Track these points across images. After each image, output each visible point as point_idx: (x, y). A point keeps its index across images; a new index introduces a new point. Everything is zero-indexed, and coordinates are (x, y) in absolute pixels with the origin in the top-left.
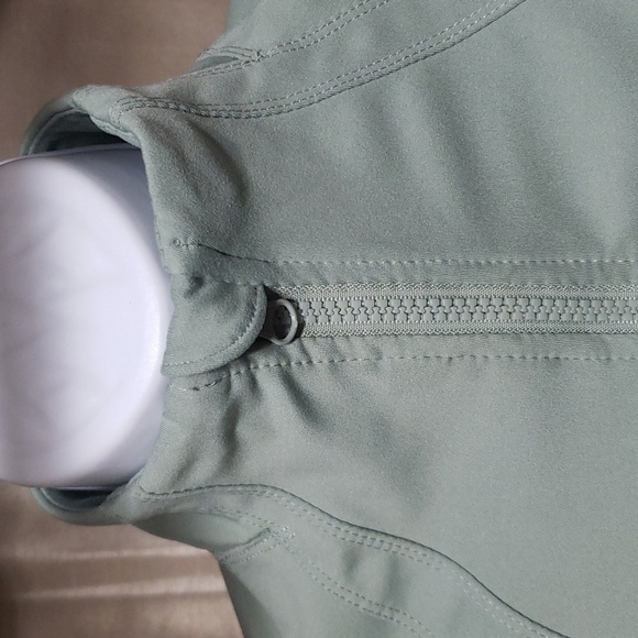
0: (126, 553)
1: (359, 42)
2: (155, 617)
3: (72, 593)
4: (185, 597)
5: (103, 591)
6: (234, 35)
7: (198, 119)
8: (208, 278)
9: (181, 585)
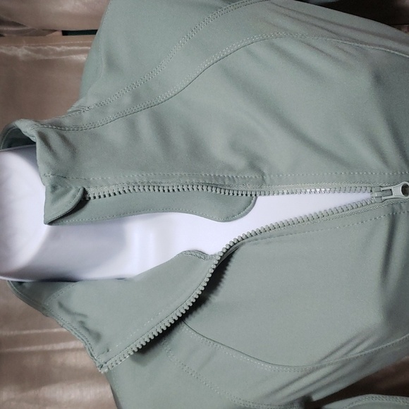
0: (45, 331)
1: (127, 100)
2: (59, 360)
3: (20, 349)
4: (73, 350)
5: (34, 348)
6: (81, 101)
7: (60, 131)
8: (59, 187)
9: (72, 344)
